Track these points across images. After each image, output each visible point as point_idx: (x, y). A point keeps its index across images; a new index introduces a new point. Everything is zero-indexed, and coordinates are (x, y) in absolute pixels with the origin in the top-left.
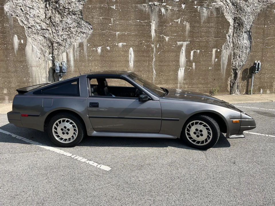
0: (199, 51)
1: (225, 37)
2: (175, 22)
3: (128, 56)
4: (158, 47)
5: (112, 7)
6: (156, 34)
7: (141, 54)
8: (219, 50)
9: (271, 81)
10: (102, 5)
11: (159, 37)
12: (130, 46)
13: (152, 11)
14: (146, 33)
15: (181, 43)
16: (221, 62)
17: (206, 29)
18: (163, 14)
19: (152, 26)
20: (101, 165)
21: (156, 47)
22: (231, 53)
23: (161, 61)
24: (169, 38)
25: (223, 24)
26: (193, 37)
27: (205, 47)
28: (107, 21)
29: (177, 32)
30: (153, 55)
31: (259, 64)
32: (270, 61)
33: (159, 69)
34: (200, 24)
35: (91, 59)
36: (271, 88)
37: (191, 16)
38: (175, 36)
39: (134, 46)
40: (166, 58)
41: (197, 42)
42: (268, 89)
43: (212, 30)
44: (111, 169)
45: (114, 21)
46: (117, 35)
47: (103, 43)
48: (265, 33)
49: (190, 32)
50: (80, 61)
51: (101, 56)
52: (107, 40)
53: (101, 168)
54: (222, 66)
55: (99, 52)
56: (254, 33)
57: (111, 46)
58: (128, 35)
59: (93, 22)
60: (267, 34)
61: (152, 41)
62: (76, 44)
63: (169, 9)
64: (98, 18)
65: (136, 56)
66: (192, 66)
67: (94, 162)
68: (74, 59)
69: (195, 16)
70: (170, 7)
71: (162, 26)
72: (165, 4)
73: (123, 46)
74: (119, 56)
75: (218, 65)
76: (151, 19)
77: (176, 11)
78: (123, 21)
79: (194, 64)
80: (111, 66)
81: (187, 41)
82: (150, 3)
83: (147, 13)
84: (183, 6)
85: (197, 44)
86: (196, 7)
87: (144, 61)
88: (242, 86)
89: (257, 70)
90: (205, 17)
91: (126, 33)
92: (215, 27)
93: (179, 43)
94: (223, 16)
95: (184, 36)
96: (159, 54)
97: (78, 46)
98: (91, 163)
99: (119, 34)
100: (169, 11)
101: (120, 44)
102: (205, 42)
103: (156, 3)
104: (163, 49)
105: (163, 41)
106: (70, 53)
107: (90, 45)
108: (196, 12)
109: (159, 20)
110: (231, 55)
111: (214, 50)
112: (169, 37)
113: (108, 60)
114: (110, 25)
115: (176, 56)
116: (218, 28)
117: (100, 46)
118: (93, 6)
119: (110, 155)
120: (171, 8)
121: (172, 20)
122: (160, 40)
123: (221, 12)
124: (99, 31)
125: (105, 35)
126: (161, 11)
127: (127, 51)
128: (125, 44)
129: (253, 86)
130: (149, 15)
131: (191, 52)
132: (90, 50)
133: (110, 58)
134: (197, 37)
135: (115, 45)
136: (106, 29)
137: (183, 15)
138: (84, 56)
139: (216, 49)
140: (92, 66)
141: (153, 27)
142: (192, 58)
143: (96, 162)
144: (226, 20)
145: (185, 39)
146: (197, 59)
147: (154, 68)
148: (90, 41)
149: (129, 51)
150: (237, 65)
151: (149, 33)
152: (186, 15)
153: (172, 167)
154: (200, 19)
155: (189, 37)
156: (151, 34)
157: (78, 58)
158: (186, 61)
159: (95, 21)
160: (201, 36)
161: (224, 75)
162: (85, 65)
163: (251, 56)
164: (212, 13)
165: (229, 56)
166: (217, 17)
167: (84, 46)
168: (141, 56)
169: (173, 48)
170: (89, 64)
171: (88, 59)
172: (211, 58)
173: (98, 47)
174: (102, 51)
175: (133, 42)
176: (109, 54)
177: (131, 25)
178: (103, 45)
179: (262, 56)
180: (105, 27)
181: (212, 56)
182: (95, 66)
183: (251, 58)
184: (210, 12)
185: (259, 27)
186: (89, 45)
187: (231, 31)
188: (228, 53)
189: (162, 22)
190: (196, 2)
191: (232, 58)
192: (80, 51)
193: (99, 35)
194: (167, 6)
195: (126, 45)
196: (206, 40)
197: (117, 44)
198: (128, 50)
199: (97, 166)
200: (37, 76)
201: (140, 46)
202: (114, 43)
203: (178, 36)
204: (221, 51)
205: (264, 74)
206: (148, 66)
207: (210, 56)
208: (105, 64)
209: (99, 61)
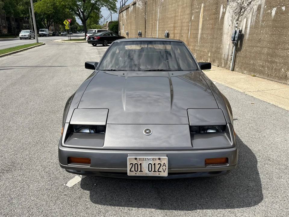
35: (264, 25)
50: (254, 28)
51: (275, 20)
55: (273, 15)
62: (255, 7)
68: (251, 26)
80: (281, 34)
97: (256, 10)
106: (249, 18)
107: (267, 7)
117: (275, 7)
132: (265, 13)
133: (283, 23)
138: (259, 21)
140: (263, 33)
148: (267, 2)
157: (254, 24)
162: (258, 32)
167: (261, 9)
170: (261, 31)
171: (262, 24)
173: (273, 8)
174: (276, 13)
176: (283, 17)
178: (279, 4)
182: (265, 34)
186: (265, 7)
192: (257, 16)
200: (225, 44)
208: (276, 32)
209: (271, 27)
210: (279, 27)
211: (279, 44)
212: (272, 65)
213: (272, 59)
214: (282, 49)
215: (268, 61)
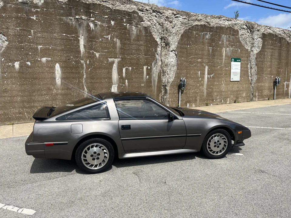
0: (130, 68)
1: (154, 55)
2: (105, 38)
3: (54, 73)
4: (88, 63)
5: (32, 17)
6: (85, 50)
7: (69, 71)
8: (149, 68)
9: (195, 95)
10: (19, 15)
11: (89, 53)
12: (56, 62)
13: (80, 25)
14: (74, 48)
15: (112, 60)
16: (152, 79)
17: (136, 47)
18: (91, 29)
19: (80, 41)
20: (23, 208)
21: (86, 63)
22: (160, 71)
23: (92, 78)
24: (99, 55)
25: (152, 43)
26: (124, 54)
27: (136, 64)
28: (25, 33)
29: (108, 48)
30: (83, 72)
31: (184, 80)
32: (193, 78)
33: (91, 86)
34: (130, 42)
35: (7, 76)
36: (195, 102)
37: (121, 33)
38: (106, 52)
39: (60, 61)
40: (97, 74)
41: (129, 59)
42: (193, 103)
43: (142, 48)
44: (35, 212)
45: (34, 33)
46: (39, 49)
47: (21, 57)
48: (188, 52)
49: (121, 49)
51: (19, 72)
52: (27, 54)
53: (23, 212)
54: (153, 83)
55: (16, 67)
56: (179, 52)
57: (32, 61)
58: (54, 50)
59: (7, 33)
60: (190, 53)
61: (81, 57)
63: (98, 25)
64: (15, 29)
65: (63, 73)
66: (125, 83)
67: (14, 207)
69: (125, 34)
70: (99, 22)
71: (91, 41)
72: (93, 19)
73: (47, 61)
74: (43, 73)
75: (149, 81)
76: (78, 33)
77: (105, 27)
78: (46, 34)
79: (127, 81)
80: (33, 84)
81: (119, 58)
82: (77, 17)
83: (74, 27)
84: (113, 23)
85: (129, 61)
86: (125, 24)
87: (73, 78)
88: (171, 102)
89: (183, 86)
90: (135, 35)
91: (50, 48)
92: (145, 45)
93: (110, 60)
94: (151, 36)
95: (115, 53)
96: (89, 70)
98: (10, 208)
99: (41, 47)
100: (98, 26)
101: (44, 60)
102: (135, 59)
103: (83, 17)
104: (94, 66)
105: (93, 57)
107: (5, 60)
108: (126, 30)
109: (88, 35)
110: (160, 72)
111: (145, 68)
112: (99, 53)
113: (29, 77)
114: (30, 37)
115: (108, 73)
116: (147, 47)
117: (17, 61)
118: (8, 15)
119: (34, 194)
120: (100, 24)
121: (102, 36)
122: (91, 56)
123: (149, 31)
124: (17, 43)
125: (23, 48)
126: (90, 26)
127: (53, 68)
128: (50, 59)
129: (181, 100)
130: (76, 29)
131: (123, 69)
132: (5, 65)
133: (32, 75)
134: (128, 54)
135: (37, 60)
136: (25, 41)
137: (112, 31)
139: (147, 67)
140: (8, 84)
141: (82, 42)
142: (124, 75)
143: (16, 206)
144: (154, 39)
145: (117, 56)
146: (130, 76)
147: (85, 85)
148: (4, 55)
149: (55, 67)
150: (166, 81)
151: (78, 48)
152: (115, 32)
153: (105, 197)
154: (130, 37)
155: (121, 54)
156: (80, 49)
158: (119, 78)
159: (11, 32)
160: (132, 53)
161: (156, 91)
163: (178, 73)
164: (140, 31)
165: (158, 73)
166: (146, 36)
168: (69, 73)
169: (104, 64)
170: (3, 82)
172: (143, 75)
173: (15, 61)
174: (21, 66)
175: (59, 57)
176: (30, 70)
177: (56, 39)
178: (22, 59)
179: (187, 74)
180: (24, 39)
181: (143, 73)
182: (11, 84)
183: (178, 75)
184: (139, 30)
185: (183, 47)
186: (3, 60)
187: (159, 49)
188: (158, 71)
189: (91, 37)
190: (125, 20)
191: (162, 75)
193: (16, 48)
194: (96, 21)
195: (52, 61)
196: (136, 57)
197: (39, 59)
198: (53, 65)
199: (18, 211)
201: (68, 62)
202: (36, 57)
203: (109, 53)
204: (151, 68)
205: (190, 89)
206: (78, 83)
207: (141, 73)
208: (26, 82)
209: (17, 78)
210: (29, 78)
211: (34, 92)
212: (33, 110)
213: (30, 104)
214: (38, 95)
215: (26, 107)
